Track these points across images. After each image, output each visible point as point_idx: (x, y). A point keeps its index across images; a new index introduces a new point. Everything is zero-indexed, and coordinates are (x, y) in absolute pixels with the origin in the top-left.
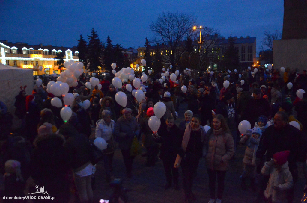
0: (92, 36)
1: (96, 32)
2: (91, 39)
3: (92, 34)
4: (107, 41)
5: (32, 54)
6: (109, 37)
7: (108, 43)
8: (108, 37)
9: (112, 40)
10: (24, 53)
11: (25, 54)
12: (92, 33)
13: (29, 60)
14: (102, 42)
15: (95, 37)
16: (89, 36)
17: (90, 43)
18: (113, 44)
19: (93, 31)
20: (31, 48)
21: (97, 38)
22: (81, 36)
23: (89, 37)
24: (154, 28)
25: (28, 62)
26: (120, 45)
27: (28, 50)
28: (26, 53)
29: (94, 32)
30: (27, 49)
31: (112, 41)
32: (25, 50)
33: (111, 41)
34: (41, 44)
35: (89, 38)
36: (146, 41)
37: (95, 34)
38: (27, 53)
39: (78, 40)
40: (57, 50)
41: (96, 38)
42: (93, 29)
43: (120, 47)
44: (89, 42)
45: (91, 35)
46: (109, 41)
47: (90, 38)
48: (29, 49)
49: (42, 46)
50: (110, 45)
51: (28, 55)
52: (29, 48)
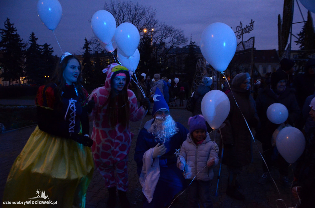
0: (7, 29)
1: (13, 24)
2: (5, 34)
3: (6, 27)
4: (30, 39)
6: (33, 34)
7: (31, 42)
8: (31, 34)
9: (37, 38)
15: (12, 32)
18: (39, 44)
19: (8, 22)
21: (14, 33)
23: (2, 31)
26: (49, 45)
29: (9, 25)
31: (38, 40)
33: (36, 40)
35: (1, 33)
36: (86, 42)
37: (11, 27)
42: (8, 19)
43: (50, 49)
46: (33, 38)
47: (3, 33)
50: (34, 45)
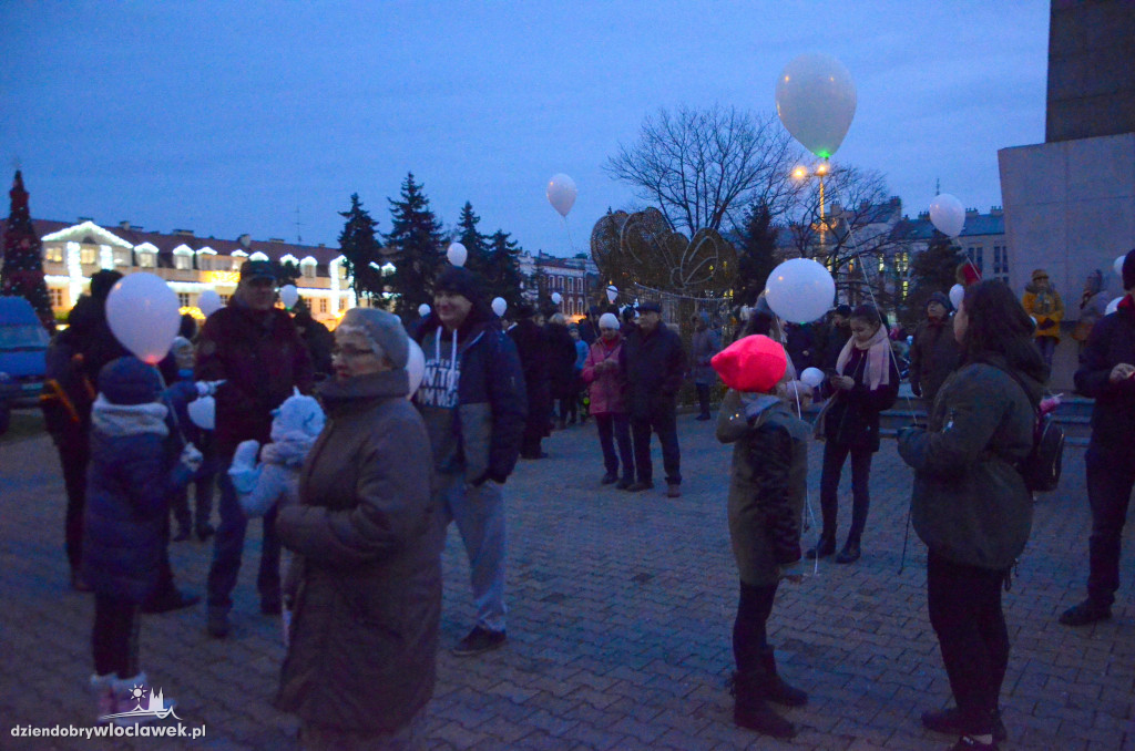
0: (407, 202)
1: (421, 187)
2: (401, 213)
3: (404, 195)
4: (461, 221)
5: (209, 269)
6: (468, 207)
7: (463, 229)
8: (464, 206)
9: (479, 218)
10: (180, 265)
11: (183, 270)
12: (407, 193)
13: (197, 291)
14: (441, 225)
15: (418, 207)
16: (393, 202)
17: (400, 228)
18: (483, 234)
19: (410, 182)
20: (207, 250)
21: (423, 209)
22: (355, 198)
23: (394, 207)
24: (630, 169)
25: (191, 299)
26: (507, 236)
27: (195, 256)
28: (186, 266)
29: (412, 189)
30: (191, 252)
31: (480, 222)
32: (184, 256)
33: (476, 222)
34: (244, 235)
35: (392, 211)
37: (416, 194)
38: (192, 266)
39: (345, 214)
40: (300, 257)
41: (419, 210)
42: (410, 176)
43: (510, 245)
44: (394, 221)
45: (402, 200)
46: (469, 218)
47: (397, 211)
48: (199, 252)
49: (247, 242)
50: (471, 235)
51: (193, 271)
52: (200, 248)
